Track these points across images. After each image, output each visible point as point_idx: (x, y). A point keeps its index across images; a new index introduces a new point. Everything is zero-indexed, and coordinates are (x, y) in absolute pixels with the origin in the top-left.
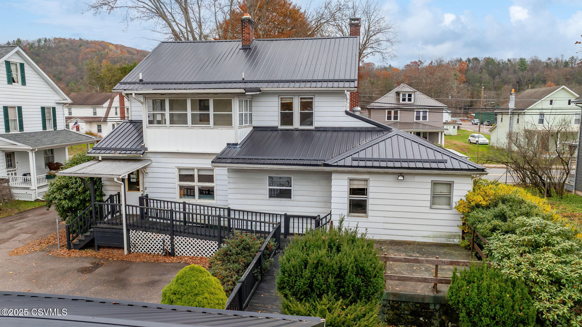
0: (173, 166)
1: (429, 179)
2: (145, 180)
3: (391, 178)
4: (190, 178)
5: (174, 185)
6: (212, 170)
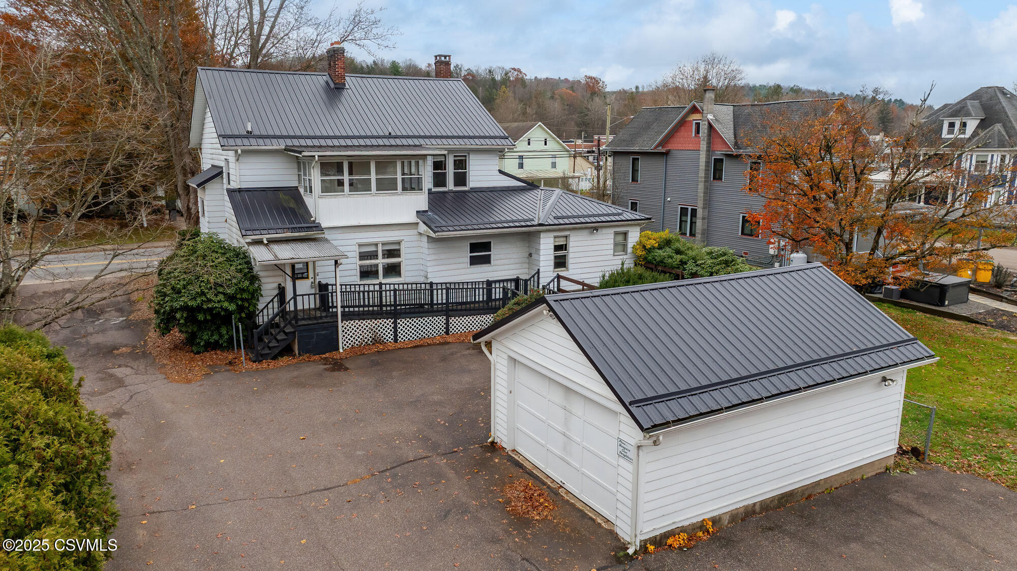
0: (354, 242)
1: (612, 231)
2: (318, 270)
3: (586, 232)
4: (374, 255)
5: (353, 266)
6: (399, 243)
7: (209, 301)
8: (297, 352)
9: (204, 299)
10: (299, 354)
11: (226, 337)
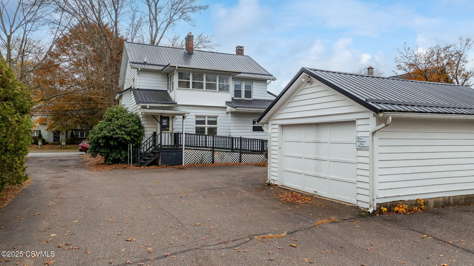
0: (193, 114)
2: (174, 123)
4: (203, 122)
5: (192, 127)
6: (216, 117)
7: (117, 134)
8: (160, 164)
9: (114, 132)
10: (161, 164)
11: (124, 156)
